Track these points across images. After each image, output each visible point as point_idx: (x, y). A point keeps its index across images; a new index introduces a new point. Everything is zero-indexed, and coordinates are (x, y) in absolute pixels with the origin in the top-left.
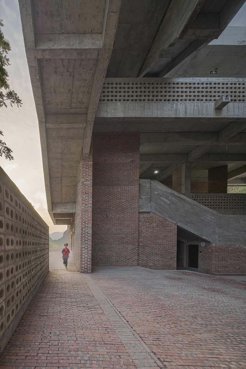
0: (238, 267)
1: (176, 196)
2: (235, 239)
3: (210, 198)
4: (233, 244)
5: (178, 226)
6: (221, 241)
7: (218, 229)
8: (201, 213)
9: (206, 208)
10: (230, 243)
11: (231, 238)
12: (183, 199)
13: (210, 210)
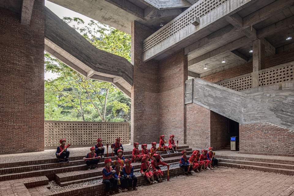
0: (266, 146)
1: (210, 86)
2: (260, 117)
3: (279, 71)
4: (259, 122)
5: (211, 111)
6: (247, 120)
7: (243, 109)
8: (228, 97)
9: (233, 91)
10: (256, 121)
11: (257, 116)
12: (215, 88)
13: (236, 92)
